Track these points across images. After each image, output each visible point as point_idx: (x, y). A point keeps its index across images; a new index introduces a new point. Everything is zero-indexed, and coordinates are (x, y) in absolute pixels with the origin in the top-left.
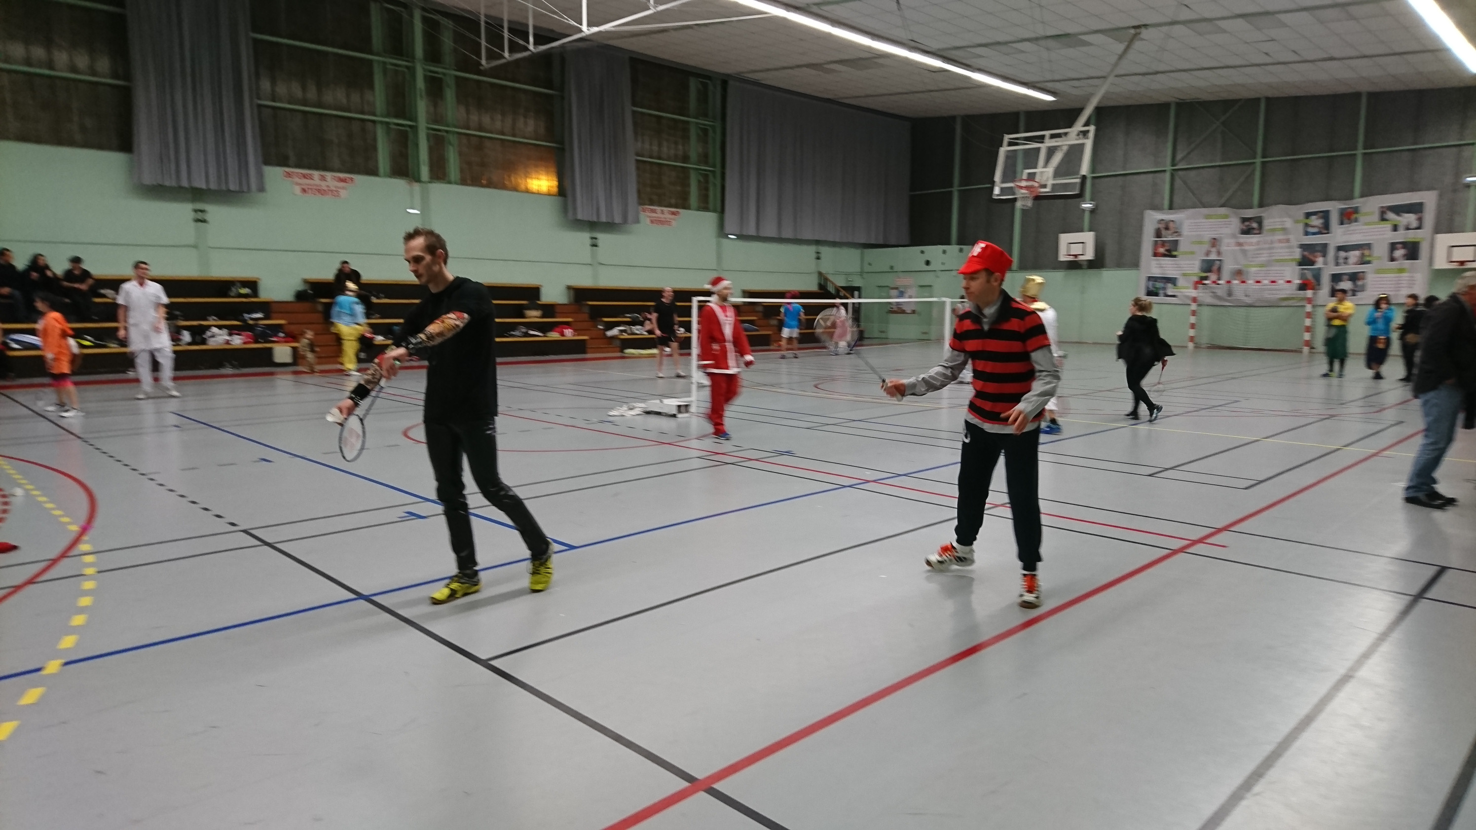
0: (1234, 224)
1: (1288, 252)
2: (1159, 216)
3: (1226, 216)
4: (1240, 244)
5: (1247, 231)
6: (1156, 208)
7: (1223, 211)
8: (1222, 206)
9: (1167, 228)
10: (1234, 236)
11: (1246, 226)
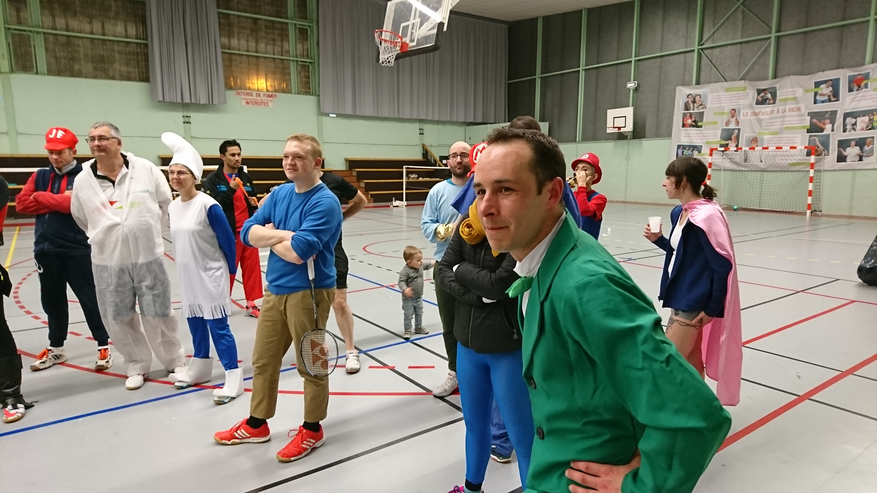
0: (752, 95)
1: (798, 120)
2: (687, 91)
3: (745, 89)
4: (755, 114)
5: (762, 102)
6: (685, 84)
7: (742, 83)
8: (741, 79)
9: (694, 102)
10: (751, 107)
11: (762, 97)
